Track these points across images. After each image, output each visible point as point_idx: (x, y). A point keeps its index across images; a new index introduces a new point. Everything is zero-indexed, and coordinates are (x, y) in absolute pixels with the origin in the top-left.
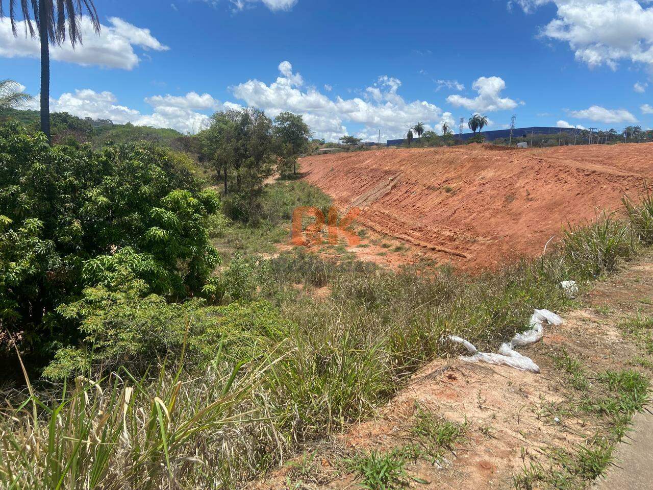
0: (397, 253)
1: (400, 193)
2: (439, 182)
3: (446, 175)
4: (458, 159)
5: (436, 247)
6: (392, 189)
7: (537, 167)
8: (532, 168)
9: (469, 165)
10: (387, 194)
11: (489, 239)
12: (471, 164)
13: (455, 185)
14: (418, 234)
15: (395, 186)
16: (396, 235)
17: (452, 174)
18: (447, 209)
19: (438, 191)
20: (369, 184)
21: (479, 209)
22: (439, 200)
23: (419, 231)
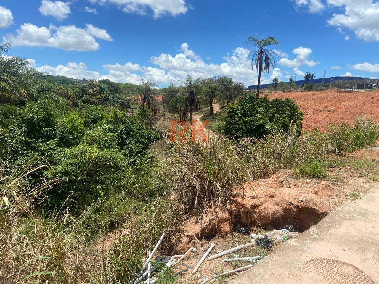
2: (321, 107)
3: (324, 105)
4: (327, 97)
7: (371, 101)
8: (369, 101)
12: (336, 99)
13: (331, 109)
14: (322, 129)
17: (327, 104)
18: (332, 119)
19: (323, 112)
21: (349, 118)
22: (325, 115)
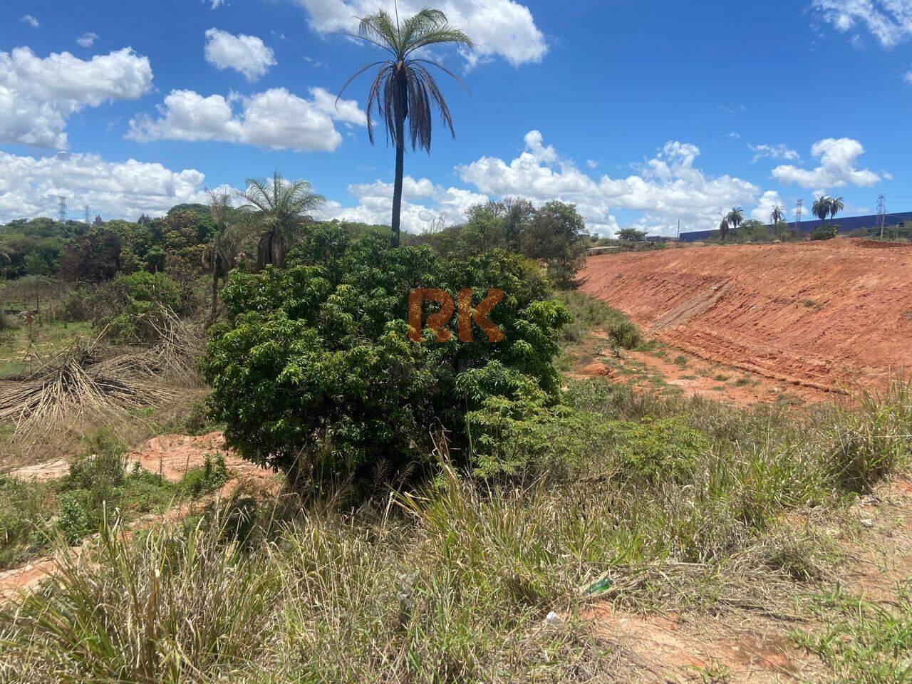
0: (741, 387)
1: (731, 308)
2: (792, 292)
3: (802, 283)
4: (818, 260)
5: (801, 380)
6: (718, 301)
9: (836, 269)
10: (711, 309)
11: (882, 370)
12: (839, 267)
13: (819, 297)
14: (770, 363)
15: (721, 298)
16: (734, 363)
17: (811, 282)
18: (810, 329)
19: (792, 306)
20: (680, 295)
21: (861, 330)
22: (795, 317)
23: (769, 358)
